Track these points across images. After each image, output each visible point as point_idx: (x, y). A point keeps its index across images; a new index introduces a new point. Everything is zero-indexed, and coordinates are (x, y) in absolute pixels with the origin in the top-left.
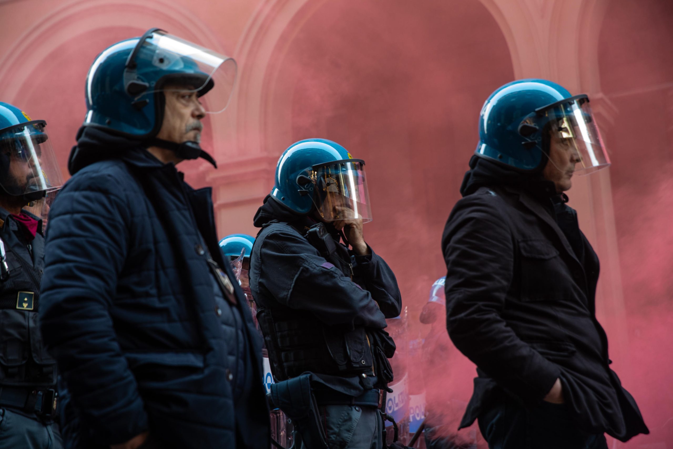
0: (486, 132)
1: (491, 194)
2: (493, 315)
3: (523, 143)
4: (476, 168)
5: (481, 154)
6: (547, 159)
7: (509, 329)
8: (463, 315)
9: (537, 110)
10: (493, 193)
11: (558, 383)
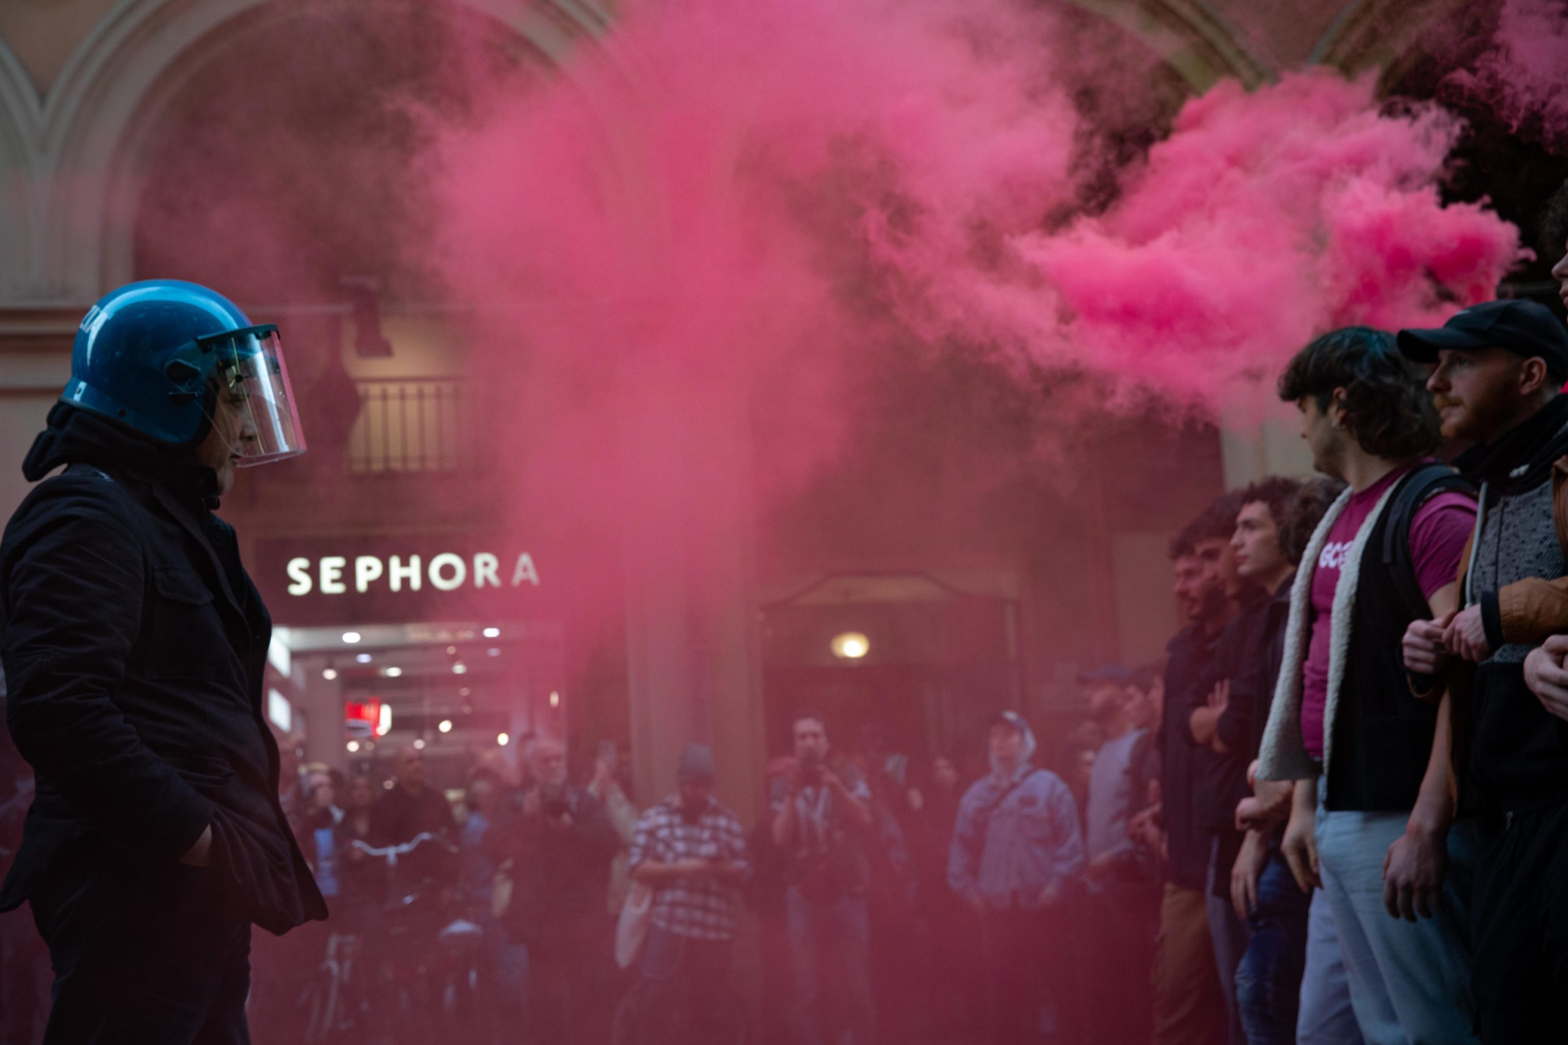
0: (88, 363)
1: (103, 477)
2: (105, 701)
3: (170, 393)
4: (68, 428)
5: (76, 402)
6: (210, 426)
7: (130, 726)
8: (49, 695)
9: (200, 337)
10: (106, 477)
11: (208, 830)
